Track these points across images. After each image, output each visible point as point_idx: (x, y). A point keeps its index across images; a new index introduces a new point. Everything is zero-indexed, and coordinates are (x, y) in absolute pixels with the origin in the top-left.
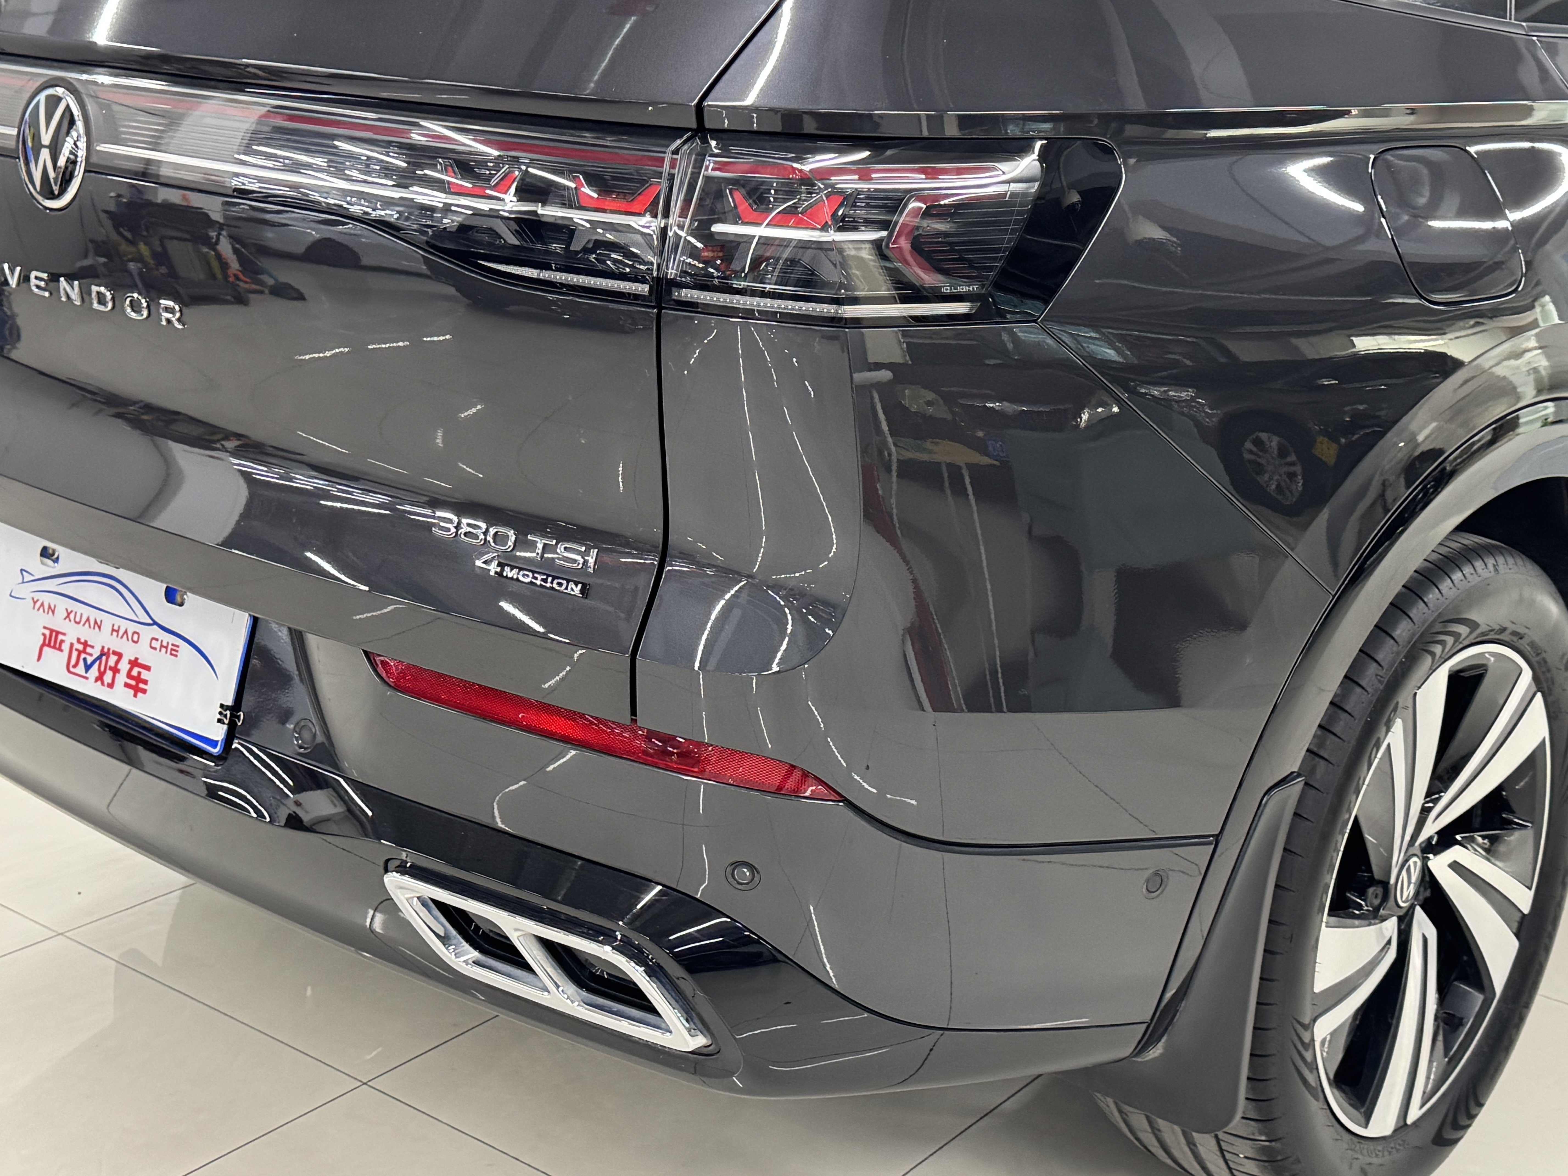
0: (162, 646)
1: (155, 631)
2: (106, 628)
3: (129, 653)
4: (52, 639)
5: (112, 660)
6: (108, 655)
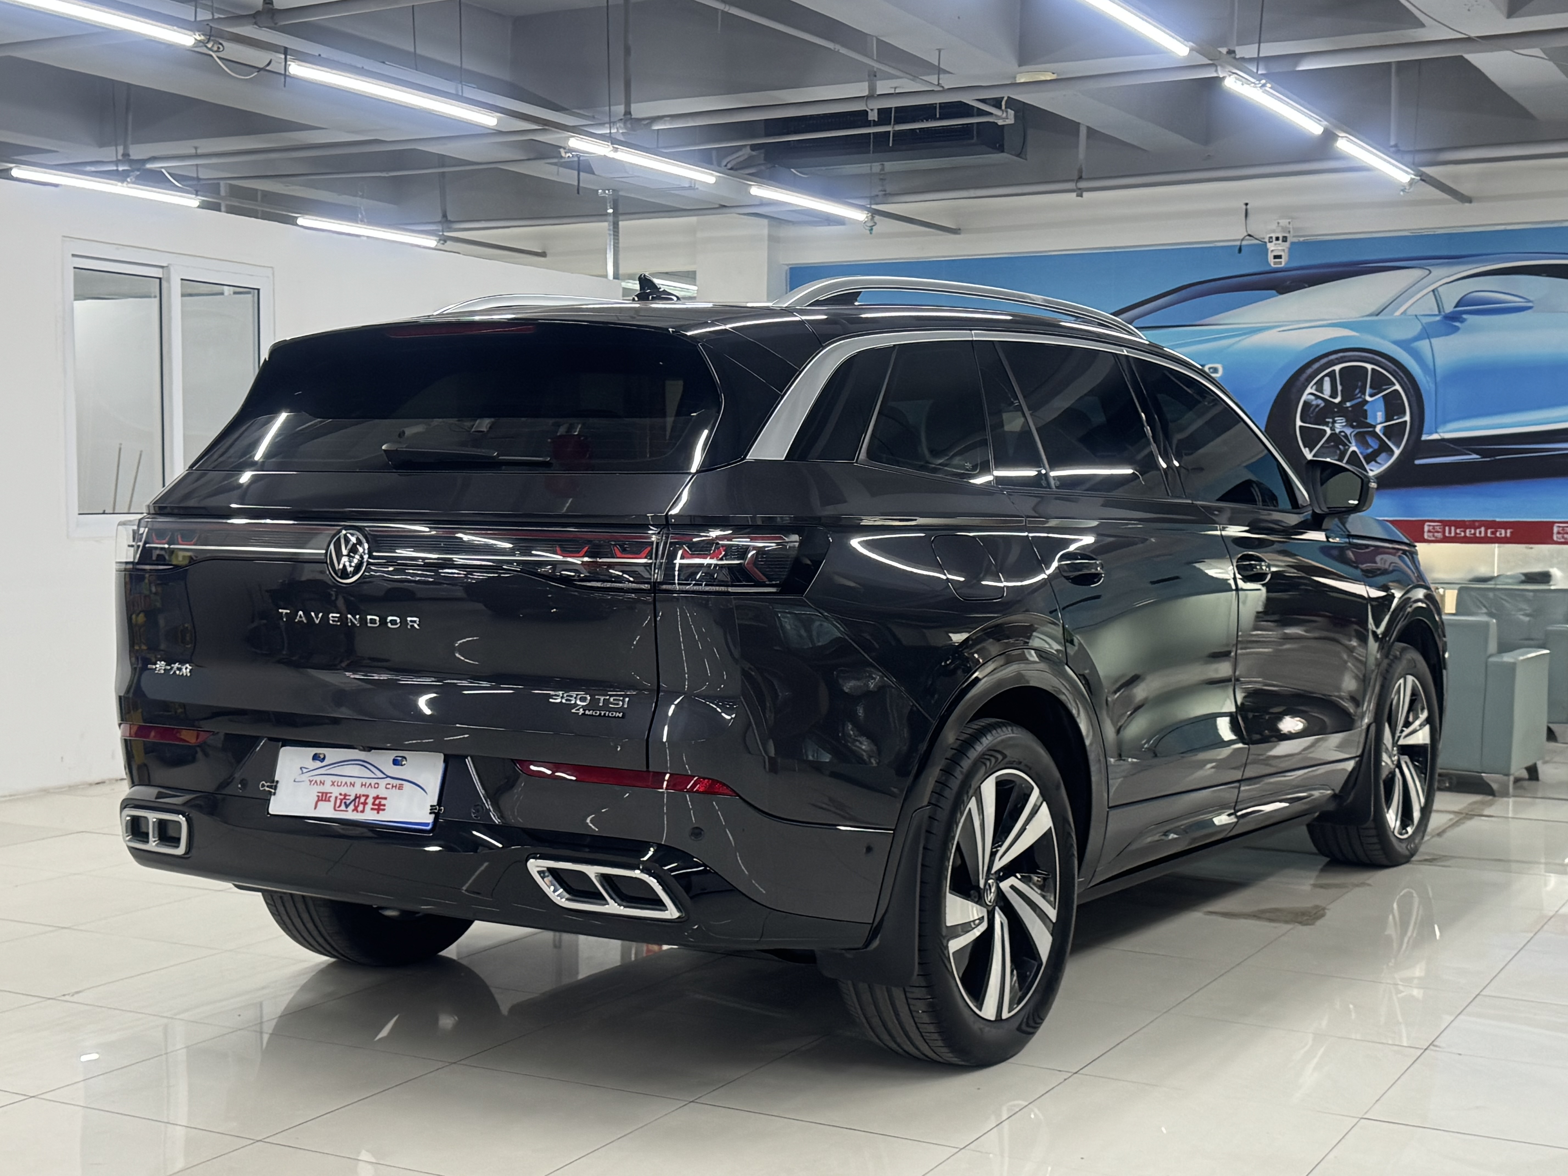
0: (393, 787)
1: (388, 780)
2: (358, 785)
3: (372, 793)
4: (323, 797)
5: (363, 799)
6: (359, 797)
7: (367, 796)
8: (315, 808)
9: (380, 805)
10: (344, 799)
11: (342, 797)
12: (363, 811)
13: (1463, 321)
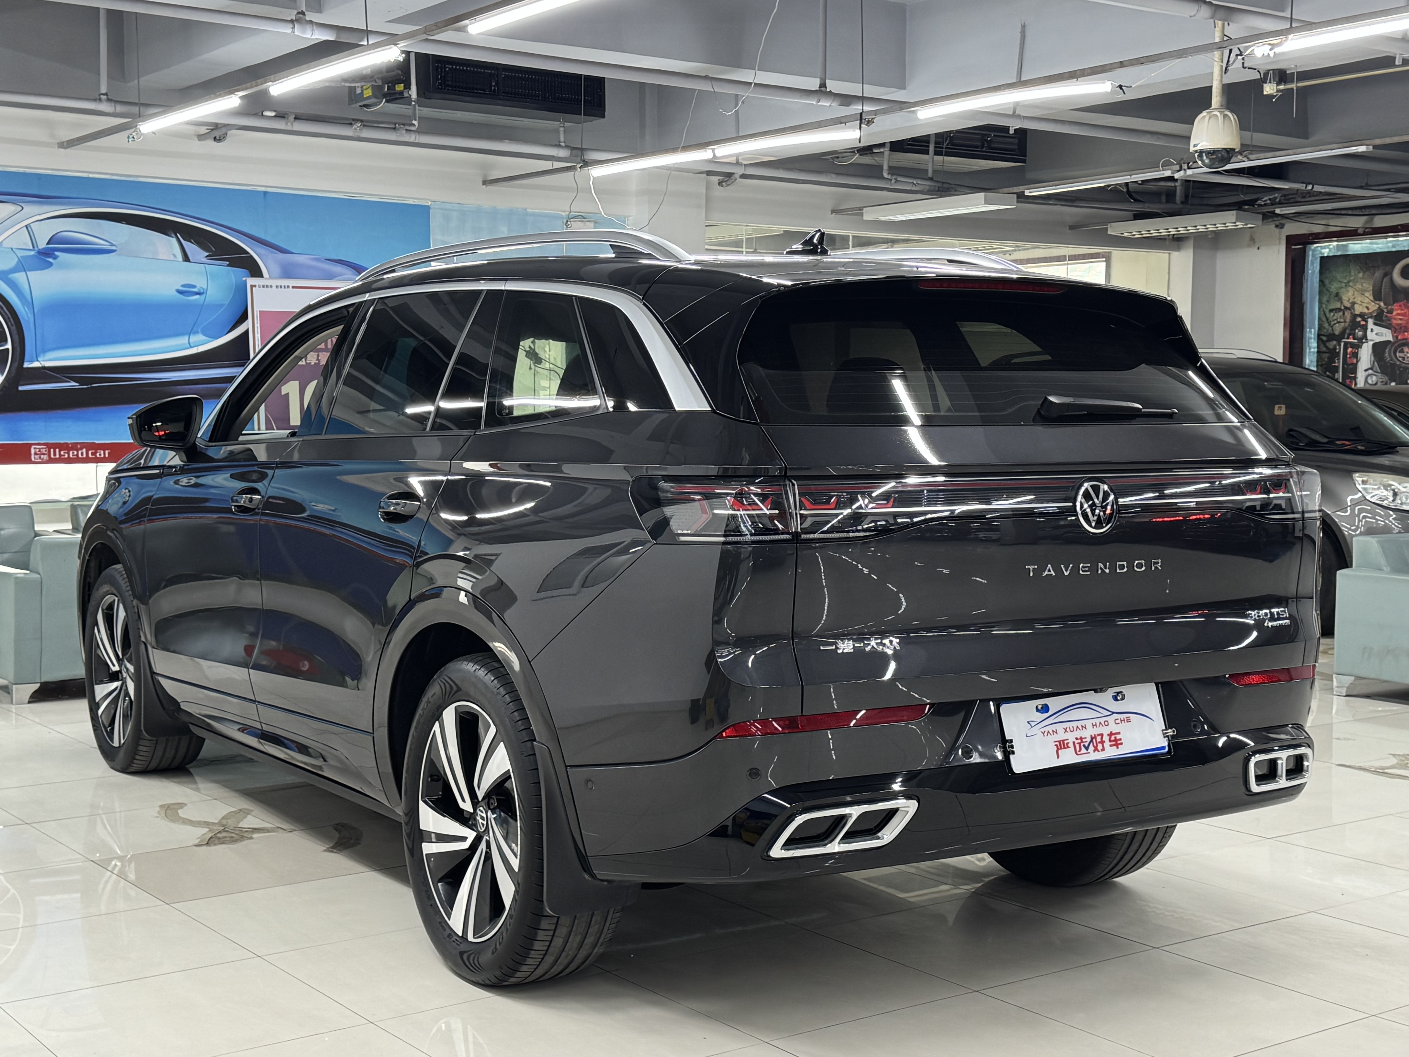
0: (1121, 721)
1: (1115, 716)
3: (1106, 731)
4: (1061, 745)
5: (1099, 739)
6: (1095, 737)
7: (1102, 735)
8: (1058, 757)
9: (1116, 740)
10: (1082, 742)
11: (1079, 741)
12: (1103, 750)
13: (55, 257)
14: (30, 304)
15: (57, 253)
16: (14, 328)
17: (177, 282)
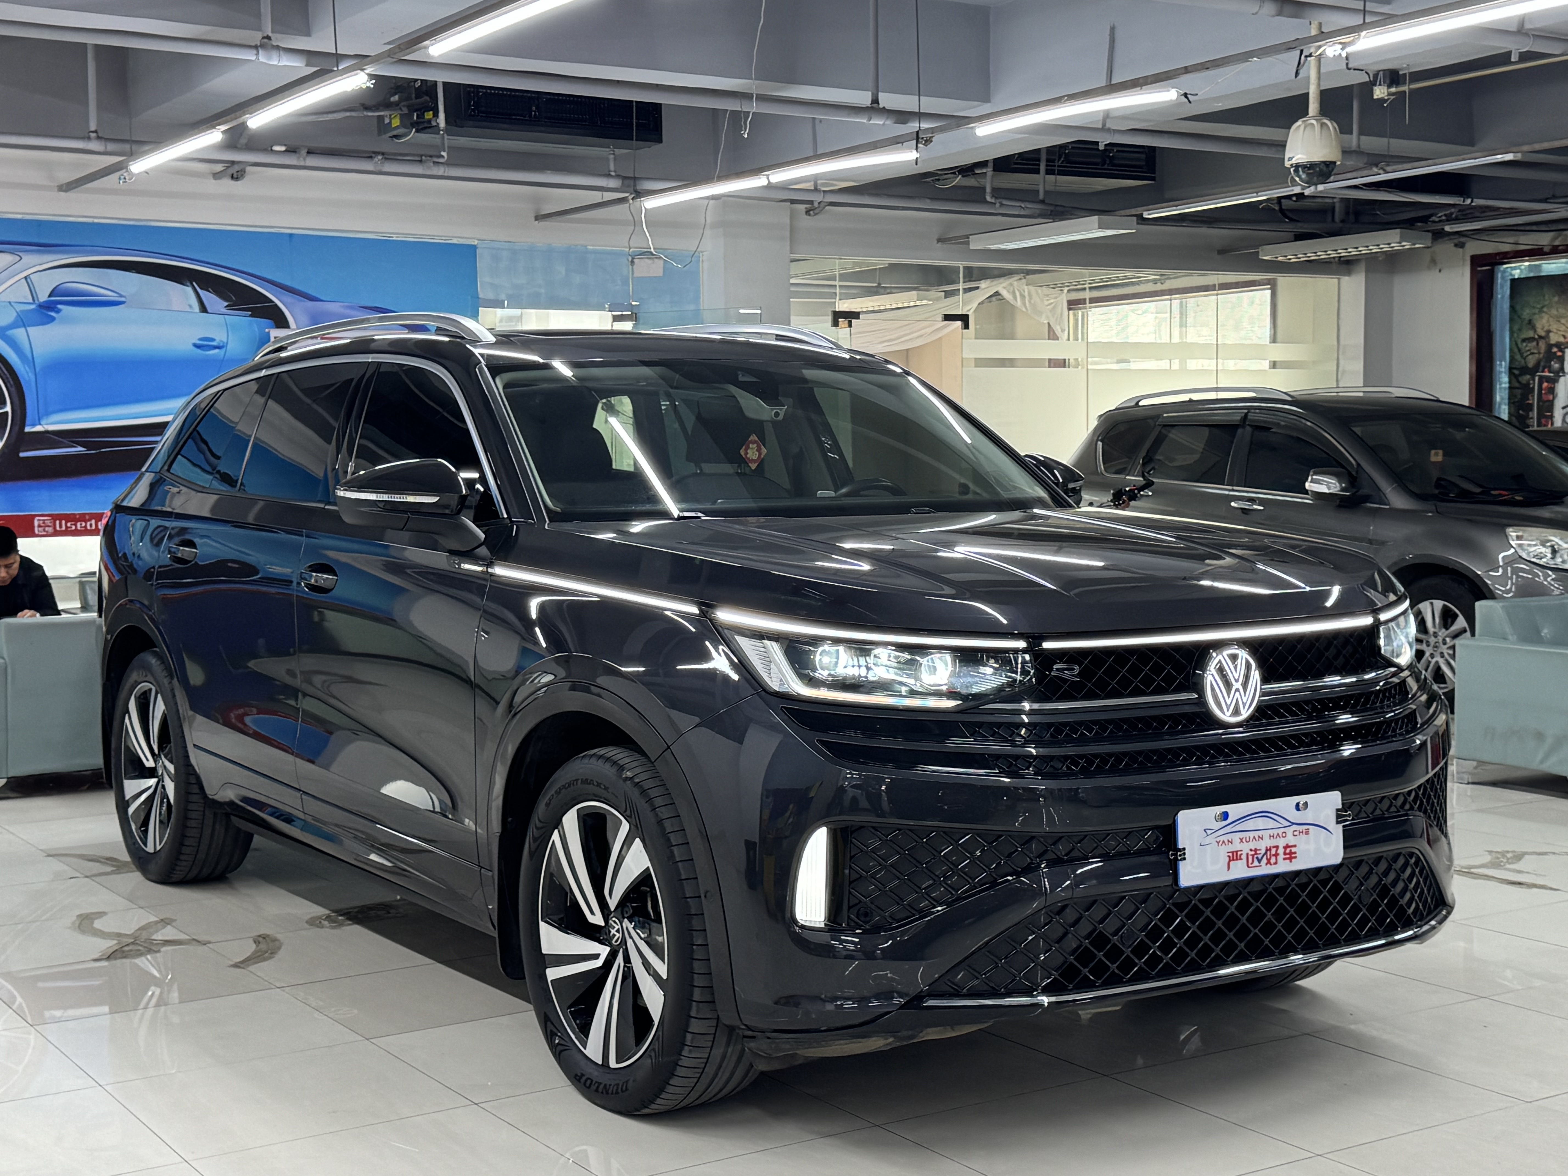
13: (58, 311)
14: (30, 361)
15: (59, 306)
16: (13, 389)
17: (194, 335)
